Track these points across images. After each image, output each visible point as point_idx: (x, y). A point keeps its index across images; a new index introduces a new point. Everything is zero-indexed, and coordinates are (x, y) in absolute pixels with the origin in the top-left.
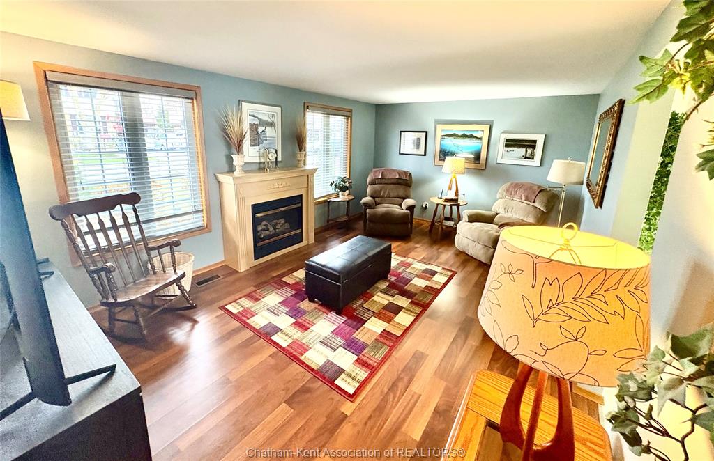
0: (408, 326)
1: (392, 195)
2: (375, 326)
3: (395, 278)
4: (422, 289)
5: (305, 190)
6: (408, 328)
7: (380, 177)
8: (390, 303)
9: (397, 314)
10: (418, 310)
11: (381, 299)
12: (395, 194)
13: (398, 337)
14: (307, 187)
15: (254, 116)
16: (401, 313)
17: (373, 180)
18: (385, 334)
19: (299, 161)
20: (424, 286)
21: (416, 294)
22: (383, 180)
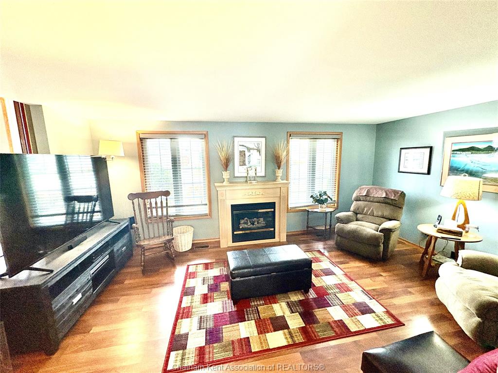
0: (271, 347)
1: (375, 214)
2: (247, 329)
3: (315, 296)
4: (330, 321)
5: (278, 199)
6: (269, 350)
7: (364, 194)
8: (283, 317)
9: (275, 330)
10: (299, 338)
11: (280, 309)
12: (380, 214)
13: (251, 351)
14: (280, 197)
15: (243, 146)
16: (281, 332)
17: (358, 196)
18: (246, 342)
19: (277, 176)
20: (336, 319)
21: (317, 322)
22: (368, 198)
